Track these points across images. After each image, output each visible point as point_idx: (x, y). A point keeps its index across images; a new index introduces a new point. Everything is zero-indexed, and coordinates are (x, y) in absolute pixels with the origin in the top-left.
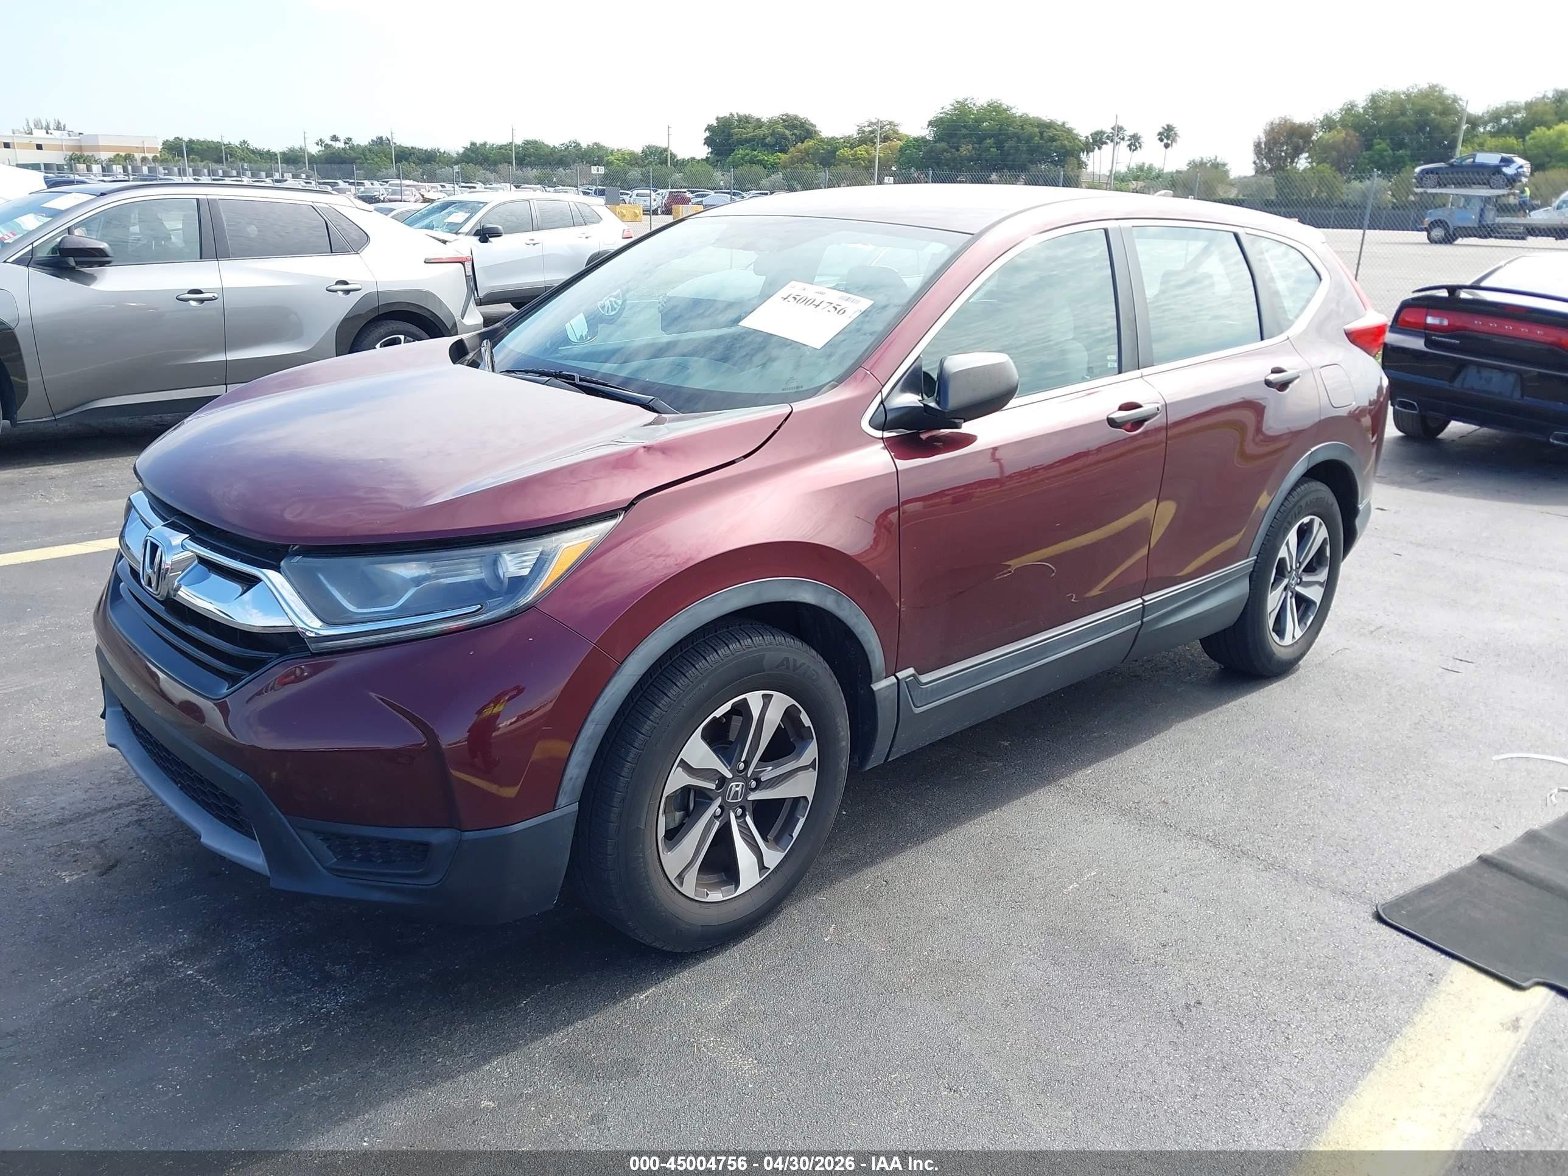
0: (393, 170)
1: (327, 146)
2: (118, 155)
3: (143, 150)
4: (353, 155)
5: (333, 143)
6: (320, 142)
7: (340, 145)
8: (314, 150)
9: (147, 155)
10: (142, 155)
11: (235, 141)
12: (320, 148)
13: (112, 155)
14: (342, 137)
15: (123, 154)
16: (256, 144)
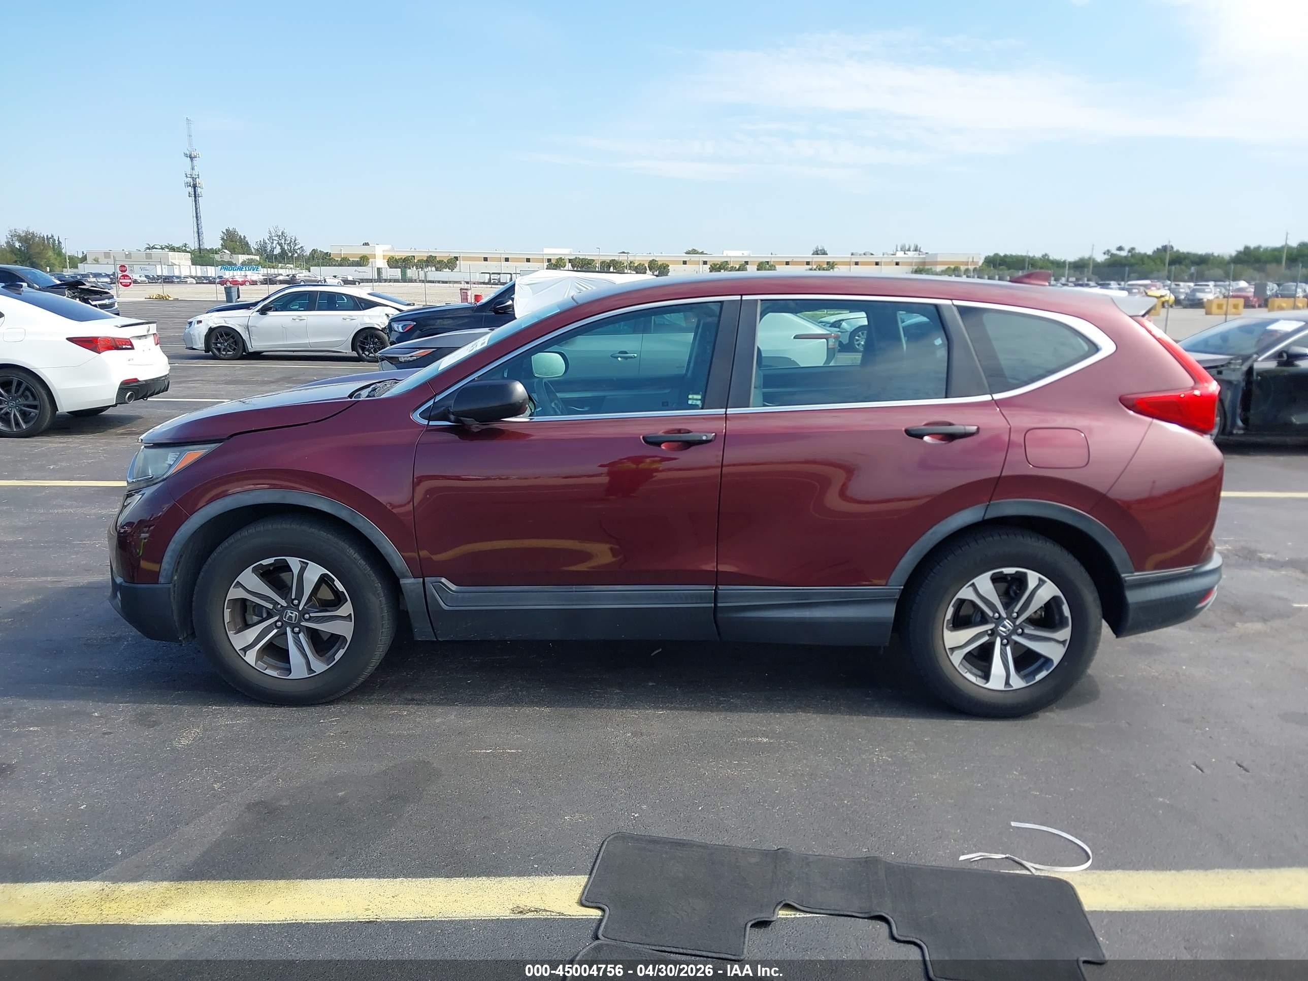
0: (1165, 273)
1: (1113, 255)
2: (949, 268)
3: (967, 263)
4: (1133, 261)
5: (1118, 252)
6: (1108, 252)
7: (1123, 254)
8: (1100, 258)
9: (970, 267)
10: (966, 267)
11: (1038, 254)
12: (1106, 257)
13: (944, 267)
14: (1127, 247)
15: (952, 267)
16: (1055, 256)
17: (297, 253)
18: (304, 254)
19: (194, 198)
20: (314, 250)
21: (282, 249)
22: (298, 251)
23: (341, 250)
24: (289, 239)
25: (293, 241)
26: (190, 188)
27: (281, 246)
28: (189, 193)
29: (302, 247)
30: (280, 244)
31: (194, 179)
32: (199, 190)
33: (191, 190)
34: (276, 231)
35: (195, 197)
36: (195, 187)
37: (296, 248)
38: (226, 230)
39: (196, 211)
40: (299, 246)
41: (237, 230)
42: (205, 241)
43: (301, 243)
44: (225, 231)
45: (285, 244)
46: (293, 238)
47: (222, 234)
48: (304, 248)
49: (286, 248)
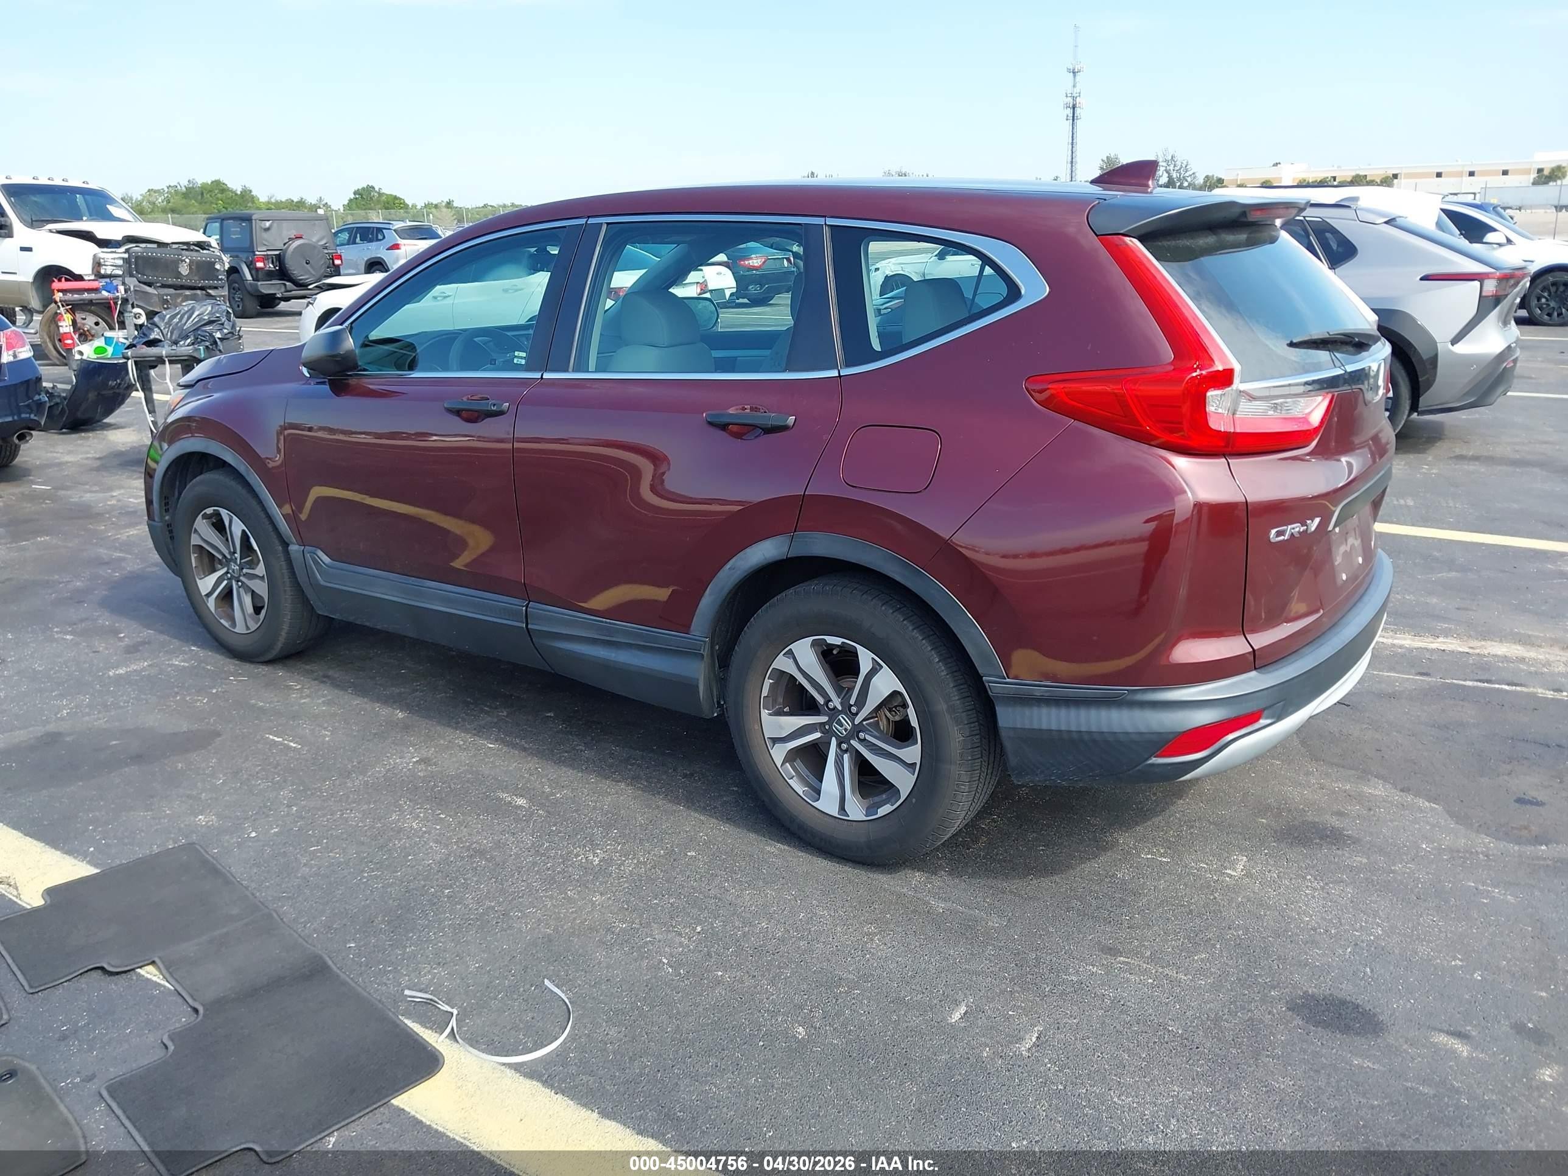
17: (1187, 181)
18: (1196, 182)
19: (1071, 121)
20: (1207, 177)
21: (1170, 177)
22: (1189, 179)
23: (1238, 175)
24: (1180, 164)
25: (1184, 166)
26: (1069, 109)
27: (1169, 174)
28: (1067, 116)
29: (1194, 174)
30: (1167, 172)
31: (1074, 99)
32: (1078, 111)
33: (1069, 112)
34: (1164, 155)
35: (1073, 120)
36: (1074, 107)
37: (1187, 174)
38: (1107, 157)
39: (1072, 137)
40: (1191, 173)
41: (1119, 157)
42: (1078, 172)
43: (1194, 167)
44: (1105, 159)
45: (1174, 170)
46: (1185, 163)
47: (1101, 163)
48: (1197, 174)
49: (1174, 176)
